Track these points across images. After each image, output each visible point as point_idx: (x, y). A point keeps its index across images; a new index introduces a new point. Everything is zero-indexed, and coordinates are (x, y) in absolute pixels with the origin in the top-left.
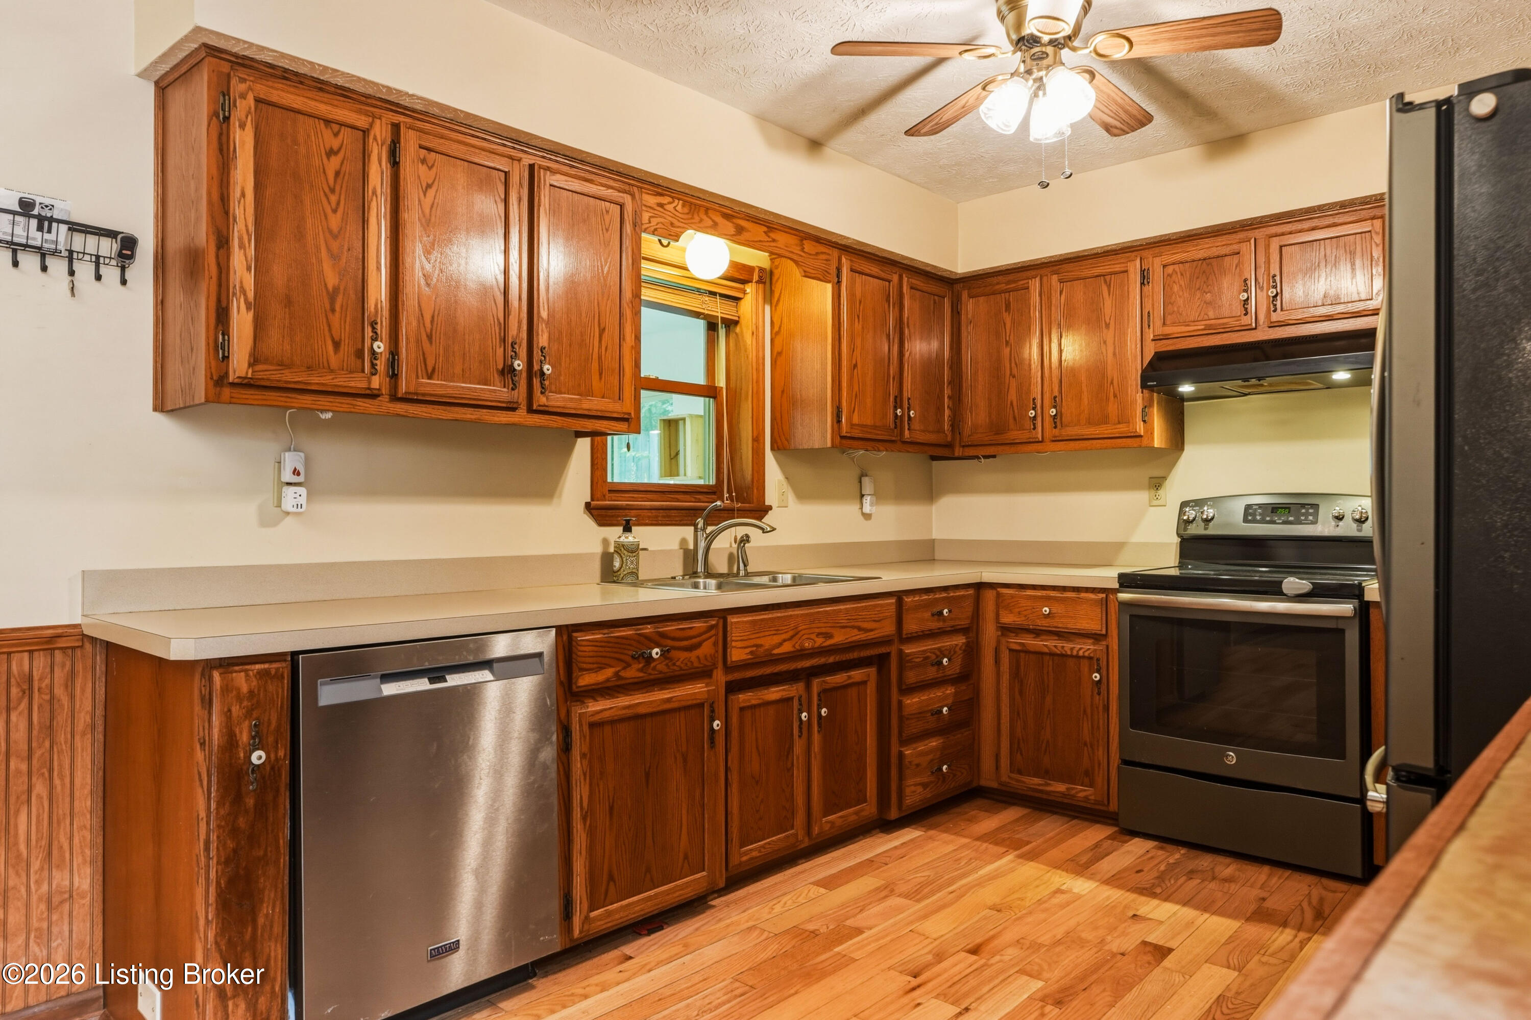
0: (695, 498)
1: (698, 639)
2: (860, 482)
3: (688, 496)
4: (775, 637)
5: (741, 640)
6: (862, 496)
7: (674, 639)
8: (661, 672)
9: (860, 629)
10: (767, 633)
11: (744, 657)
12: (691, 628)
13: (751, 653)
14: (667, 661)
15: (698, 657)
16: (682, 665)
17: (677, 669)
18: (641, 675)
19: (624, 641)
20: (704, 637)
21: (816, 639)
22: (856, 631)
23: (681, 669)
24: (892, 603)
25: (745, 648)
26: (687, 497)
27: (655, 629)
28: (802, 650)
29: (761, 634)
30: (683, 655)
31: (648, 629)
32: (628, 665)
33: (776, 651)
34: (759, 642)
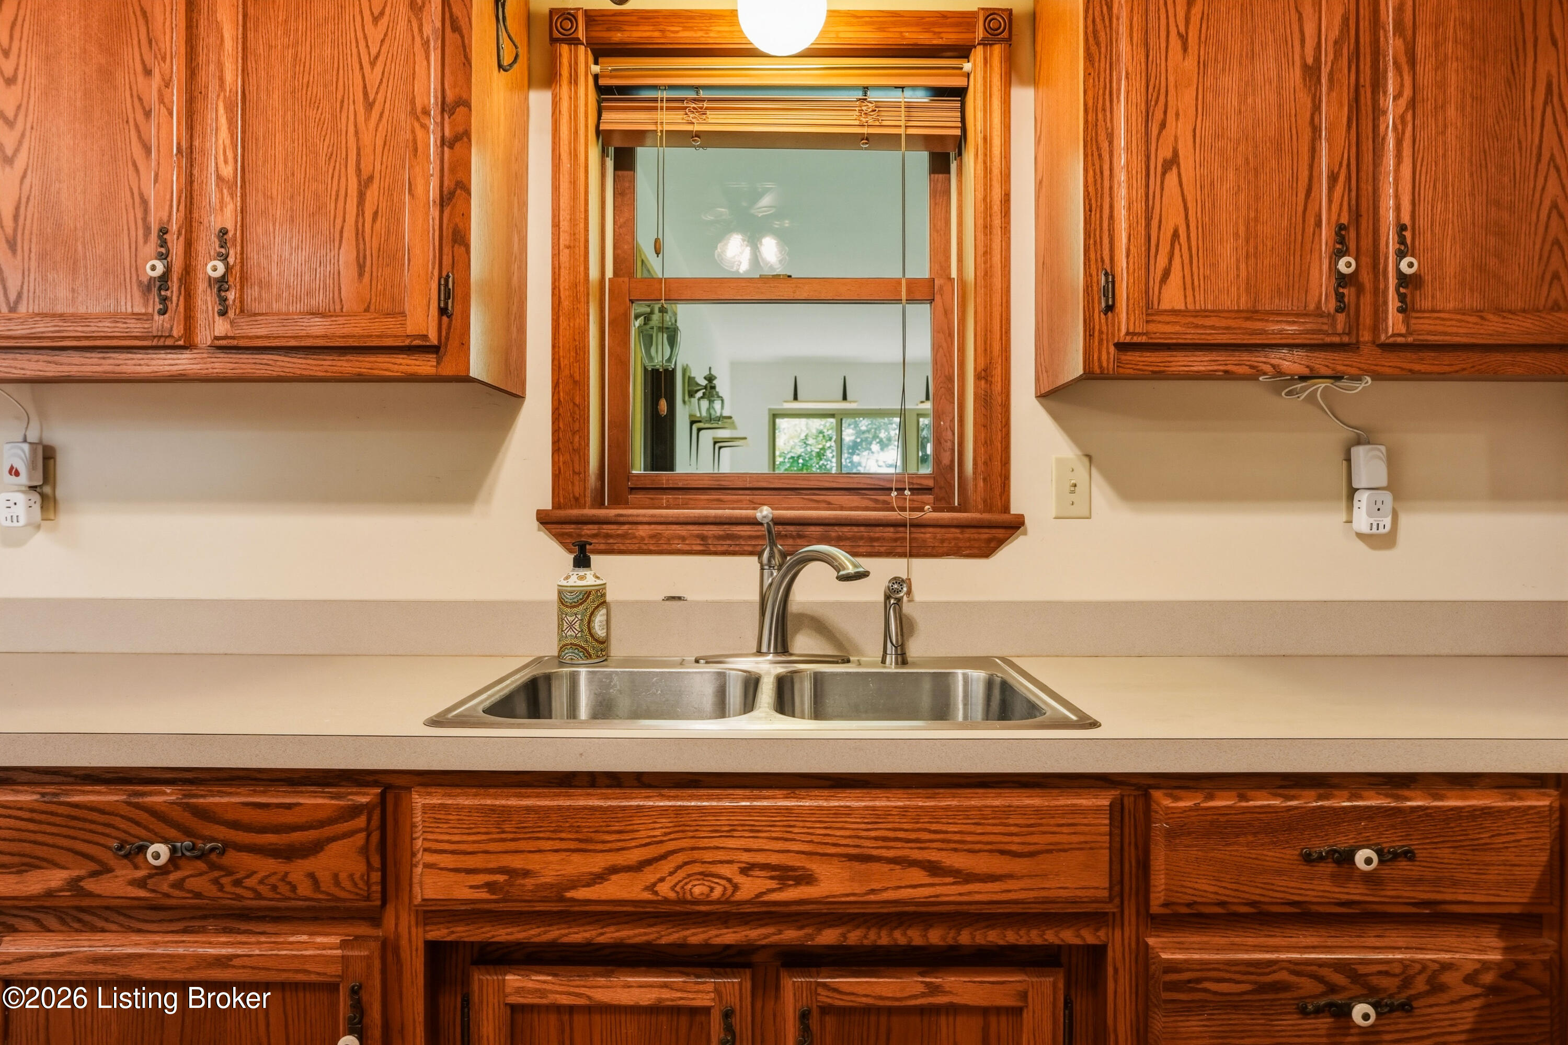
0: (876, 501)
1: (312, 835)
2: (1348, 460)
3: (855, 498)
4: (576, 857)
5: (453, 852)
6: (1352, 492)
7: (235, 825)
8: (198, 895)
9: (933, 869)
10: (548, 845)
11: (467, 894)
12: (289, 806)
13: (490, 887)
14: (216, 874)
15: (312, 876)
16: (261, 888)
17: (249, 894)
18: (142, 893)
19: (95, 816)
20: (328, 831)
21: (739, 879)
22: (917, 875)
23: (259, 896)
24: (1098, 810)
25: (469, 871)
26: (854, 500)
27: (185, 796)
28: (682, 901)
29: (522, 845)
30: (267, 865)
31: (165, 797)
32: (104, 870)
33: (582, 893)
34: (516, 862)
